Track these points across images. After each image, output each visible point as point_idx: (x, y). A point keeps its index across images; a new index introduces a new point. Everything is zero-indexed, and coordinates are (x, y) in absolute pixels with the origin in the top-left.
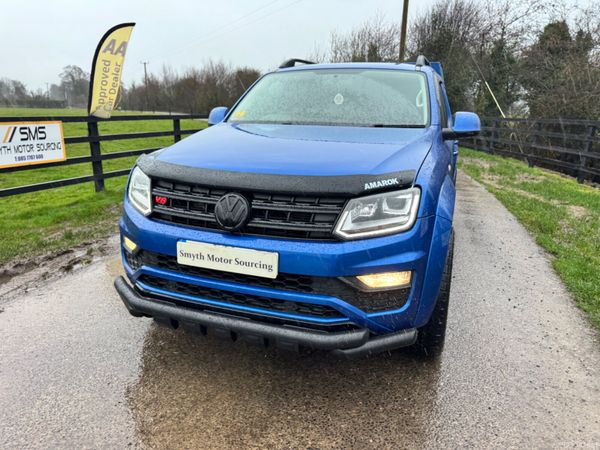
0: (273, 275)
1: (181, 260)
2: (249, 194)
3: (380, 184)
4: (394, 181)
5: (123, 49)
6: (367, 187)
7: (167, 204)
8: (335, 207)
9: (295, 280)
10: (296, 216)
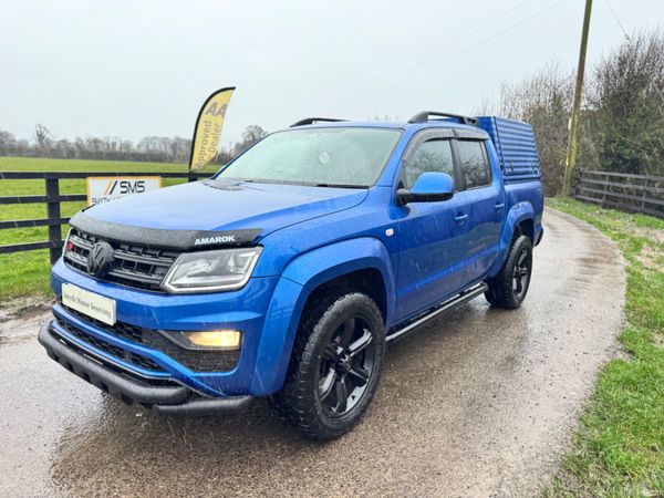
0: (111, 321)
1: (65, 301)
2: (115, 244)
3: (212, 241)
4: (230, 239)
5: (222, 112)
6: (198, 242)
7: (73, 250)
8: (169, 260)
9: (131, 330)
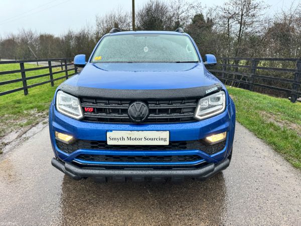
0: (167, 143)
1: (110, 142)
3: (211, 90)
4: (216, 89)
6: (207, 92)
7: (93, 112)
9: (177, 144)
10: (174, 111)
